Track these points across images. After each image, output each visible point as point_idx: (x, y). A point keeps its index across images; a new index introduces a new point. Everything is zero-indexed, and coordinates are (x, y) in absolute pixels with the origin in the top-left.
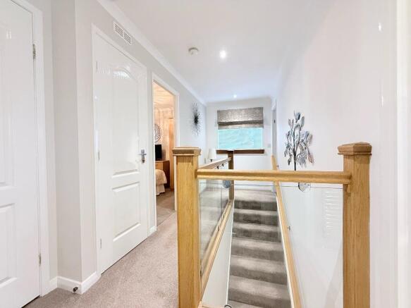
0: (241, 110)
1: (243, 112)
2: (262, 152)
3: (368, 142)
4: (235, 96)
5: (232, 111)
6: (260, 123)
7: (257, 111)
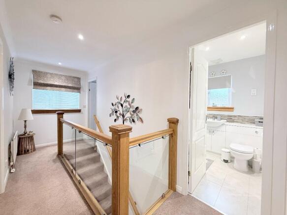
0: (62, 75)
1: (63, 78)
2: (79, 111)
3: (177, 118)
4: (60, 64)
5: (51, 74)
6: (77, 89)
7: (76, 80)
